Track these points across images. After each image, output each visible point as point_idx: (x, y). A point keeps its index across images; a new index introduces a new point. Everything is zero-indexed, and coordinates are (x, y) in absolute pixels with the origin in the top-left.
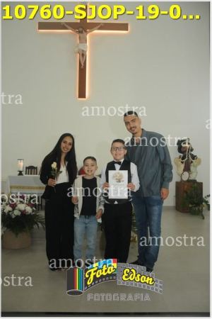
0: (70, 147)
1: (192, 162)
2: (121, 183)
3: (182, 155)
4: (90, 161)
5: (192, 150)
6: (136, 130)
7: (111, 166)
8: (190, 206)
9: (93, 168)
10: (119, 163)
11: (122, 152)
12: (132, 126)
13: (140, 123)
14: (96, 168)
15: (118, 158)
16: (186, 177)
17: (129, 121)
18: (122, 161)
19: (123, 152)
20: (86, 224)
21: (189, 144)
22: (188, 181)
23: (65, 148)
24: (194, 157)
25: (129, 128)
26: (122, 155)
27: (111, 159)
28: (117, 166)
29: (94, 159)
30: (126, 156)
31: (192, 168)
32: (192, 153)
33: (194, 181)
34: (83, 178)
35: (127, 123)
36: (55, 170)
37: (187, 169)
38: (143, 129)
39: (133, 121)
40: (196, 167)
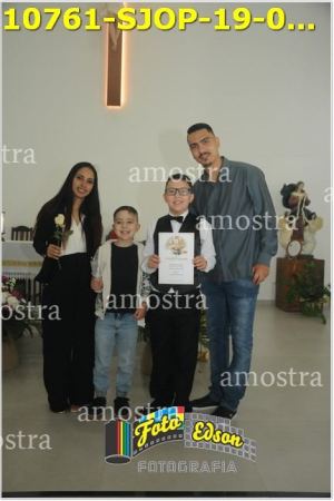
0: (90, 187)
1: (307, 224)
2: (182, 256)
3: (289, 210)
4: (125, 215)
5: (307, 203)
6: (210, 159)
7: (164, 225)
8: (302, 300)
9: (132, 227)
10: (179, 219)
11: (186, 198)
12: (202, 151)
13: (218, 145)
14: (138, 227)
15: (178, 209)
16: (295, 249)
17: (197, 141)
18: (184, 215)
19: (188, 198)
20: (117, 329)
21: (303, 191)
22: (300, 257)
23: (81, 189)
24: (310, 215)
25: (197, 154)
26: (186, 204)
27: (165, 212)
28: (176, 225)
29: (132, 210)
30: (192, 206)
31: (306, 235)
32: (307, 207)
33: (310, 258)
34: (113, 244)
35: (193, 146)
36: (60, 229)
37: (298, 235)
38: (223, 158)
39: (205, 141)
40: (313, 232)
